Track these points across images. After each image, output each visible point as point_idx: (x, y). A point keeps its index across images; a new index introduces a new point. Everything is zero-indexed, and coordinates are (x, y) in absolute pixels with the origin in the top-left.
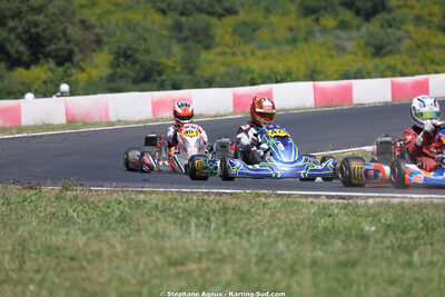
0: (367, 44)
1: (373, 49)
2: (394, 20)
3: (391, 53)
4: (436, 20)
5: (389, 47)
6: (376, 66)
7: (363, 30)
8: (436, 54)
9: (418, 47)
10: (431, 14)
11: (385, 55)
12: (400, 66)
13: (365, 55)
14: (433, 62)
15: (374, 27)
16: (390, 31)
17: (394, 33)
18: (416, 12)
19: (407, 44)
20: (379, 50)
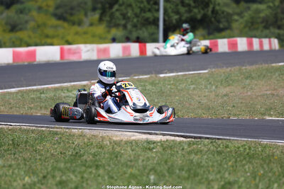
0: (6, 24)
1: (9, 27)
2: (25, 8)
3: (21, 30)
4: (51, 10)
5: (20, 26)
6: (11, 39)
7: (4, 15)
8: (50, 31)
9: (39, 26)
10: (48, 6)
11: (17, 31)
12: (26, 39)
13: (4, 31)
14: (47, 36)
15: (11, 13)
16: (21, 16)
17: (24, 17)
18: (39, 4)
19: (32, 24)
20: (13, 28)
